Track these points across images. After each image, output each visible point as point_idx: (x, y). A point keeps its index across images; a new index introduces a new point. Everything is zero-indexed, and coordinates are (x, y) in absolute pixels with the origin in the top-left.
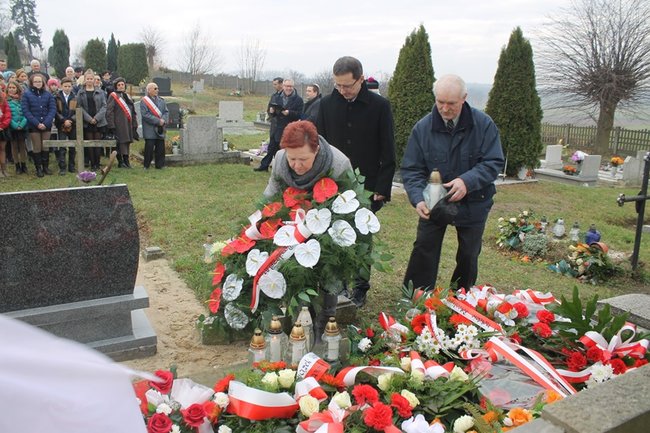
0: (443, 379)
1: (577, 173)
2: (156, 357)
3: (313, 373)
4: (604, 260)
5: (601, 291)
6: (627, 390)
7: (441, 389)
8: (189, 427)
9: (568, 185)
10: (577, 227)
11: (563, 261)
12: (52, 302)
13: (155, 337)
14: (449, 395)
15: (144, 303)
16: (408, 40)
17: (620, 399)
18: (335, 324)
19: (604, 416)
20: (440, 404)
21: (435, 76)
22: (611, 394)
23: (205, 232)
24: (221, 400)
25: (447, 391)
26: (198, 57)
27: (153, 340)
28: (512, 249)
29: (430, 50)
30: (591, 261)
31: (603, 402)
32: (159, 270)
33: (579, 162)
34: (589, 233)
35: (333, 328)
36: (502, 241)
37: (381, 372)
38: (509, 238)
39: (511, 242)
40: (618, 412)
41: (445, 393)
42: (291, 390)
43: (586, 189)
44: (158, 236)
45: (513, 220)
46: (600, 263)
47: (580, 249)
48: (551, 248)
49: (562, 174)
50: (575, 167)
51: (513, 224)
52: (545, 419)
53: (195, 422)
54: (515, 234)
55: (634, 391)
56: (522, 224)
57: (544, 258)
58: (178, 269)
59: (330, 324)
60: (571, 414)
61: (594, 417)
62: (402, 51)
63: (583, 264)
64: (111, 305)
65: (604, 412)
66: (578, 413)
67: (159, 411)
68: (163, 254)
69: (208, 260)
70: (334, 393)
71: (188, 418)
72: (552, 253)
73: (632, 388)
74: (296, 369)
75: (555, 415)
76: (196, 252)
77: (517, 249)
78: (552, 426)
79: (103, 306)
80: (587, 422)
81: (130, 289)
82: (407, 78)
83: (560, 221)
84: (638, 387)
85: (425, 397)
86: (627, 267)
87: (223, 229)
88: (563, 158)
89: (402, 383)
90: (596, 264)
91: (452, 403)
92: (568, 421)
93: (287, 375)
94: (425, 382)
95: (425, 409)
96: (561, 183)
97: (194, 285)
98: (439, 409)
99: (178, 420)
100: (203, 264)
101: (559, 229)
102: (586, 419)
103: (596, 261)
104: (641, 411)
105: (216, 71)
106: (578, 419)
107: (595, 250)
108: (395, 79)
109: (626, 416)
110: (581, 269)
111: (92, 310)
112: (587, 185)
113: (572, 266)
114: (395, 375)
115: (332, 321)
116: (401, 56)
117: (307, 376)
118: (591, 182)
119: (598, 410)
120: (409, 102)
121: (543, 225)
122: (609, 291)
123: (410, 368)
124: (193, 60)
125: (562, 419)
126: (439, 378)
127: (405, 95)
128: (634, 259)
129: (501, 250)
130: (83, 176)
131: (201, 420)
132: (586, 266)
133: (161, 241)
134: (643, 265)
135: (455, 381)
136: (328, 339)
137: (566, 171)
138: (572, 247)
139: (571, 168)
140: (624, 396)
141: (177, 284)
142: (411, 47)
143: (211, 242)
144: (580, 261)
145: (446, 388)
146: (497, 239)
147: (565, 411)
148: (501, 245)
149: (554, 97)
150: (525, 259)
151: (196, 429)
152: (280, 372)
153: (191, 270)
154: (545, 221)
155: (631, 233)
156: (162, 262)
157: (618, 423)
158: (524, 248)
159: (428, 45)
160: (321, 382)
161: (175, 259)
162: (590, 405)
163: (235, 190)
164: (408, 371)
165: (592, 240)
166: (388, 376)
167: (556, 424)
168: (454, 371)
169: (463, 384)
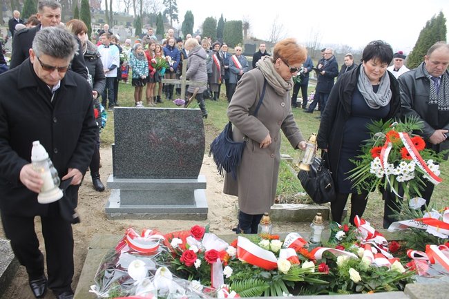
0: (385, 268)
2: (206, 221)
3: (293, 246)
7: (381, 274)
8: (207, 262)
12: (148, 176)
13: (207, 209)
14: (386, 279)
15: (203, 186)
16: (428, 23)
18: (320, 218)
24: (232, 251)
25: (385, 276)
26: (278, 31)
35: (319, 220)
37: (341, 254)
41: (383, 278)
42: (277, 254)
52: (406, 294)
53: (211, 260)
59: (317, 217)
60: (426, 295)
62: (421, 32)
64: (182, 184)
66: (432, 295)
67: (190, 249)
70: (304, 261)
71: (207, 257)
74: (283, 242)
79: (178, 184)
81: (196, 176)
82: (423, 52)
89: (355, 264)
93: (276, 244)
94: (371, 266)
95: (366, 286)
99: (202, 257)
108: (414, 53)
114: (351, 258)
115: (318, 215)
116: (420, 36)
117: (289, 247)
123: (363, 255)
125: (417, 295)
126: (383, 267)
130: (176, 102)
131: (215, 260)
135: (395, 271)
136: (315, 227)
142: (429, 29)
145: (385, 274)
147: (422, 291)
151: (211, 265)
152: (273, 241)
159: (445, 27)
160: (298, 253)
164: (360, 257)
166: (345, 257)
168: (395, 264)
169: (399, 274)
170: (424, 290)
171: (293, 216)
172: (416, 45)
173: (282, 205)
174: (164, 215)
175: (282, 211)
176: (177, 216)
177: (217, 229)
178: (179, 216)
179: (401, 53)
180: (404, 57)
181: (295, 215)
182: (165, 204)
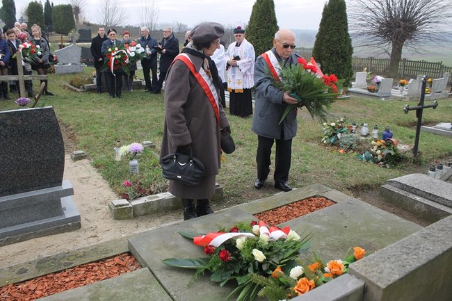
0: (282, 239)
1: (377, 91)
2: (80, 230)
4: (395, 151)
5: (393, 172)
6: (410, 249)
7: (281, 247)
9: (371, 100)
10: (376, 128)
11: (367, 152)
13: (79, 216)
14: (287, 251)
15: (70, 192)
17: (405, 256)
19: (393, 270)
20: (281, 258)
21: (278, 24)
22: (399, 253)
23: (116, 139)
25: (285, 248)
26: (111, 14)
27: (78, 218)
28: (333, 144)
29: (274, 5)
30: (386, 151)
31: (393, 260)
32: (83, 167)
33: (378, 83)
34: (385, 133)
36: (326, 139)
38: (330, 137)
39: (332, 140)
40: (403, 266)
41: (284, 250)
43: (383, 102)
44: (82, 143)
45: (333, 124)
46: (393, 153)
47: (379, 143)
48: (359, 143)
49: (366, 91)
50: (375, 87)
51: (333, 127)
52: (350, 274)
54: (334, 134)
55: (415, 249)
56: (339, 127)
57: (354, 150)
58: (97, 166)
60: (370, 270)
61: (386, 271)
62: (254, 7)
63: (381, 154)
64: (45, 194)
65: (393, 267)
66: (374, 269)
68: (86, 156)
69: (118, 159)
72: (360, 147)
73: (413, 247)
75: (357, 271)
76: (110, 153)
77: (336, 144)
78: (356, 280)
79: (40, 195)
80: (381, 276)
81: (59, 182)
82: (258, 26)
83: (365, 124)
84: (418, 246)
85: (270, 253)
86: (410, 155)
87: (129, 136)
88: (367, 81)
89: (254, 244)
90: (390, 154)
91: (289, 256)
92: (367, 275)
94: (269, 242)
95: (270, 262)
96: (366, 98)
97: (107, 177)
98: (280, 261)
100: (114, 162)
101: (364, 130)
102: (381, 273)
103: (390, 151)
104: (419, 265)
105: (124, 24)
106: (375, 273)
107: (389, 144)
108: (249, 27)
109: (409, 269)
110: (379, 157)
111: (31, 199)
112: (383, 99)
113: (374, 156)
114: (248, 238)
116: (253, 10)
118: (387, 97)
119: (389, 266)
120: (260, 43)
121: (354, 128)
122: (398, 172)
123: (259, 233)
124: (107, 16)
125: (363, 274)
126: (280, 239)
127: (257, 38)
128: (415, 149)
129: (325, 145)
130: (20, 101)
132: (383, 155)
133: (85, 147)
134: (420, 153)
135: (291, 241)
137: (370, 90)
138: (373, 142)
139: (373, 87)
140: (408, 254)
141: (96, 176)
142: (260, 4)
143: (120, 146)
144: (379, 152)
145: (284, 246)
146: (322, 138)
147: (365, 268)
148: (325, 142)
149: (361, 39)
150: (341, 151)
153: (106, 166)
154: (355, 125)
155: (413, 132)
156: (85, 161)
157: (403, 274)
158: (341, 144)
161: (94, 159)
162: (383, 262)
163: (138, 108)
164: (258, 235)
165: (387, 137)
166: (244, 239)
167: (359, 278)
168: (290, 234)
169: (296, 243)
170: (366, 265)
171: (171, 205)
172: (251, 19)
173: (158, 195)
174: (30, 235)
175: (159, 201)
176: (46, 232)
177: (95, 236)
178: (49, 231)
179: (239, 28)
180: (243, 32)
181: (173, 203)
182: (28, 222)
